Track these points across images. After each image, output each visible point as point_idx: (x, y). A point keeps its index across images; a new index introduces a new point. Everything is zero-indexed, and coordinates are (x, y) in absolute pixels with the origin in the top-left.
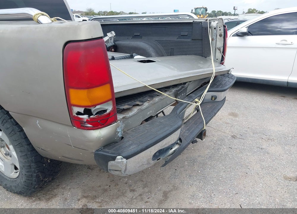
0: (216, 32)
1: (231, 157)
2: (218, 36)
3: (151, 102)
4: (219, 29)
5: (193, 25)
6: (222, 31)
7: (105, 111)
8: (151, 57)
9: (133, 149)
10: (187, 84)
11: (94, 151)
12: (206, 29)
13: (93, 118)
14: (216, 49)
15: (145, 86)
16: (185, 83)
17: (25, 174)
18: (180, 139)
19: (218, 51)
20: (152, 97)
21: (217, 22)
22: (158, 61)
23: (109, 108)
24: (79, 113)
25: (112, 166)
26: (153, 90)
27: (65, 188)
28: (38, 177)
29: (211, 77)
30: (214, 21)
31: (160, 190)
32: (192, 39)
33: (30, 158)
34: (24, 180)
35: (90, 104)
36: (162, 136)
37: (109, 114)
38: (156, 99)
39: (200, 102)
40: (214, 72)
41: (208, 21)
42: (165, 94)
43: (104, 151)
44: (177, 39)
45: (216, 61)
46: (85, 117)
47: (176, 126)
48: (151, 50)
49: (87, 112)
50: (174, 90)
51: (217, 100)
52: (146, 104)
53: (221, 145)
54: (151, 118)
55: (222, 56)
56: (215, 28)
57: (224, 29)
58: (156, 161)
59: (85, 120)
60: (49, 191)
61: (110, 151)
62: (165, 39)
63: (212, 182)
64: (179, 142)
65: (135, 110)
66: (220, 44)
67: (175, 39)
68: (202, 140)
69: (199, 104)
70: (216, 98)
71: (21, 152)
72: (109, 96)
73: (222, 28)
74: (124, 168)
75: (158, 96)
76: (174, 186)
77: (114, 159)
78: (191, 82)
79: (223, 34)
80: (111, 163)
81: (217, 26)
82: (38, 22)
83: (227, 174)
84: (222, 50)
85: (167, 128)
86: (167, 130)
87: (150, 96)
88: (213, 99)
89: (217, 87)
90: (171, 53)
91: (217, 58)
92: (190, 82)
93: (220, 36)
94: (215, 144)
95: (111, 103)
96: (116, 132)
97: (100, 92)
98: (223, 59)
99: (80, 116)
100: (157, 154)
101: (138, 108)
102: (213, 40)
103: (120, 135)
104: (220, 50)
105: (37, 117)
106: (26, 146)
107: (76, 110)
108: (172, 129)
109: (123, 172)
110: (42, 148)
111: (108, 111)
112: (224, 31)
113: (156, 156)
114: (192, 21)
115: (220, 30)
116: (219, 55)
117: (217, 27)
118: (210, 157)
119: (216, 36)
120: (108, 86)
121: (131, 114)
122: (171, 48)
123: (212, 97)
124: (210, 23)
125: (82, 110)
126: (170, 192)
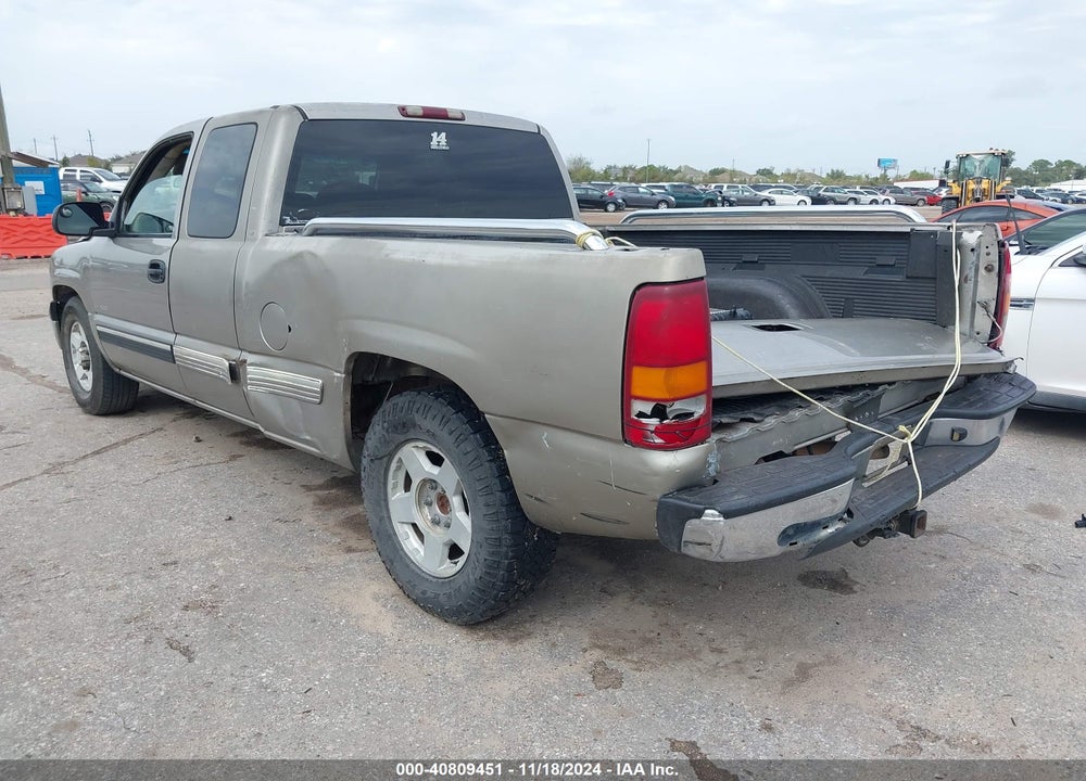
0: (974, 259)
1: (1009, 616)
2: (982, 271)
3: (783, 418)
4: (984, 251)
5: (912, 239)
6: (994, 258)
7: (692, 414)
8: (788, 318)
9: (738, 500)
10: (881, 388)
11: (658, 497)
12: (948, 251)
13: (668, 425)
14: (974, 306)
15: (772, 380)
16: (874, 386)
17: (485, 560)
18: (849, 513)
19: (980, 311)
20: (786, 409)
21: (980, 233)
22: (806, 329)
23: (699, 409)
24: (641, 415)
25: (692, 531)
26: (792, 392)
27: (549, 622)
28: (510, 569)
29: (948, 377)
30: (972, 231)
31: (790, 659)
32: (908, 277)
33: (503, 523)
34: (478, 574)
35: (667, 396)
36: (805, 486)
37: (698, 421)
38: (796, 414)
39: (913, 436)
40: (958, 363)
41: (953, 231)
42: (820, 405)
43: (680, 499)
44: (866, 273)
45: (976, 339)
46: (655, 421)
47: (840, 474)
48: (785, 302)
49: (659, 412)
50: (842, 400)
51: (964, 441)
52: (771, 422)
53: (984, 584)
54: (779, 455)
55: (994, 326)
56: (973, 250)
57: (1000, 252)
58: (787, 548)
59: (653, 429)
60: (512, 624)
61: (692, 499)
62: (830, 272)
63: (940, 663)
64: (845, 516)
65: (746, 430)
66: (986, 290)
67: (859, 273)
68: (913, 536)
69: (909, 441)
70: (963, 435)
71: (487, 505)
72: (703, 387)
73: (994, 250)
74: (716, 543)
75: (800, 407)
76: (828, 657)
77: (699, 514)
78: (893, 387)
79: (996, 265)
80: (691, 524)
81: (979, 245)
82: (585, 248)
83: (988, 652)
84: (992, 308)
85: (817, 474)
86: (819, 477)
87: (780, 406)
88: (956, 437)
89: (970, 405)
90: (844, 311)
91: (976, 330)
92: (890, 384)
93: (989, 269)
94: (964, 579)
95: (703, 398)
96: (705, 463)
97: (686, 376)
98: (995, 332)
99: (644, 420)
100: (791, 532)
101: (751, 425)
102: (963, 279)
103: (712, 471)
104: (985, 307)
105: (544, 424)
106: (498, 494)
107: (638, 407)
108: (829, 478)
109: (715, 550)
110: (539, 496)
111: (696, 416)
112: (1000, 257)
113: (787, 536)
114: (908, 229)
115: (988, 254)
116: (984, 323)
117: (979, 247)
118: (944, 607)
119: (977, 270)
120: (702, 366)
121: (734, 435)
122: (846, 299)
123: (953, 431)
124: (959, 236)
125: (647, 408)
126: (816, 665)
